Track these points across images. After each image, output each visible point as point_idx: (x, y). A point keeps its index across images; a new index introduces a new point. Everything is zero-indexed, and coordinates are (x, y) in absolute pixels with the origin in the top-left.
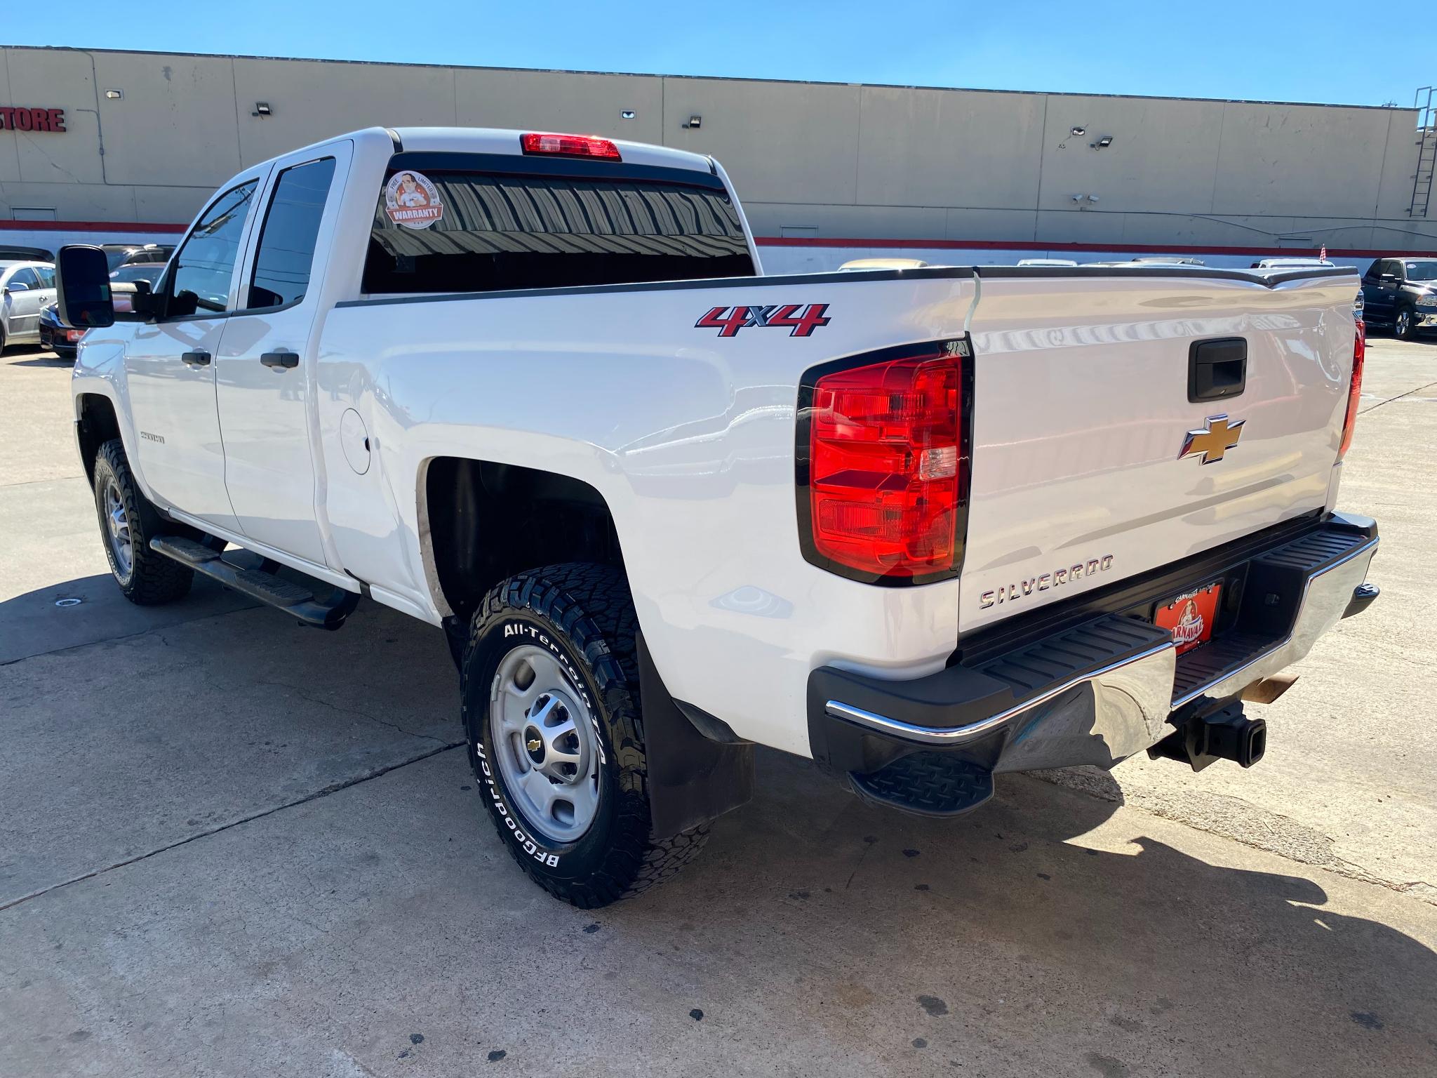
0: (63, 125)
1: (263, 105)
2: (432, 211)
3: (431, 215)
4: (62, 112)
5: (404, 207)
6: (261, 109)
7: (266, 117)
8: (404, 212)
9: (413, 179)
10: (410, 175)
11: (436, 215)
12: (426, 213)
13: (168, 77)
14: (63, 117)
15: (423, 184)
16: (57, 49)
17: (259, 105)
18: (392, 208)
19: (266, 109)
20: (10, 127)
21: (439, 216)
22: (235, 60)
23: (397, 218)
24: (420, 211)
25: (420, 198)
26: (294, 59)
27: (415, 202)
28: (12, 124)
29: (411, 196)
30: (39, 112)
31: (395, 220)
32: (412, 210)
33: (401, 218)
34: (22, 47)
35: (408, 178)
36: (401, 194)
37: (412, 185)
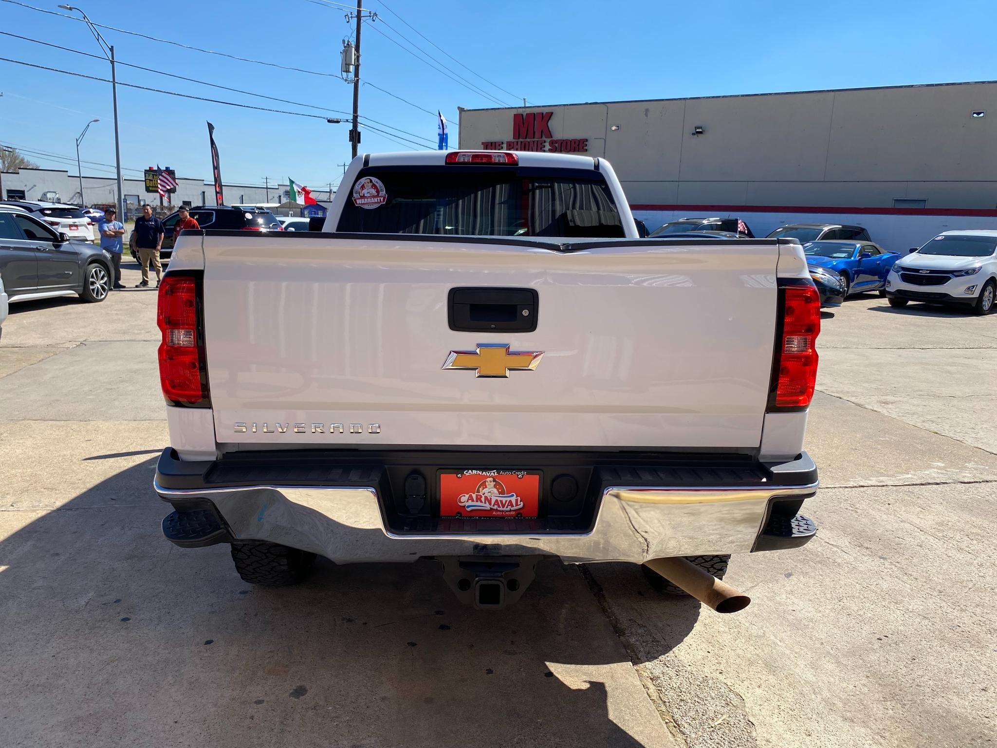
0: (586, 148)
1: (699, 128)
2: (380, 199)
3: (379, 201)
4: (587, 140)
5: (363, 197)
6: (698, 130)
7: (700, 135)
8: (363, 200)
9: (371, 181)
10: (370, 179)
11: (382, 201)
12: (376, 200)
13: (646, 115)
14: (587, 143)
15: (376, 184)
16: (591, 104)
17: (696, 128)
18: (356, 197)
19: (701, 130)
20: (560, 150)
21: (384, 201)
22: (687, 101)
23: (358, 203)
24: (372, 199)
25: (374, 192)
26: (723, 97)
27: (370, 194)
28: (561, 149)
29: (369, 191)
30: (574, 141)
31: (357, 204)
32: (368, 198)
33: (360, 203)
34: (573, 105)
35: (369, 180)
36: (363, 189)
37: (370, 184)
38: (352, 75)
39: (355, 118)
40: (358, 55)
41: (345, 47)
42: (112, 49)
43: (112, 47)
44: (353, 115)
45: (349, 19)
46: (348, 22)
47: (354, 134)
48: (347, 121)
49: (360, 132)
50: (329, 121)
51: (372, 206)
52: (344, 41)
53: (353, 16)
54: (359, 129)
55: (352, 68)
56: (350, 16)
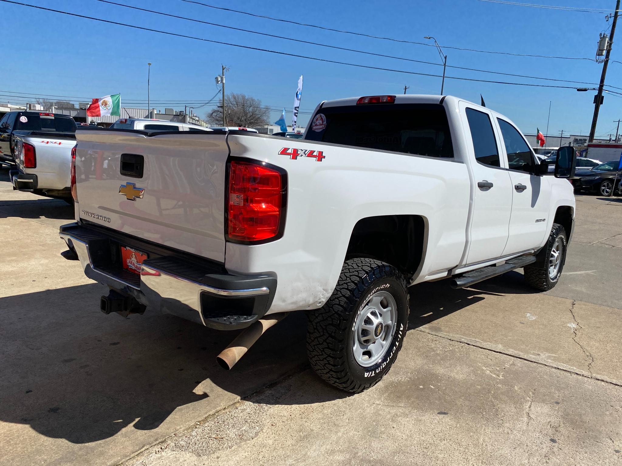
2: (323, 126)
8: (316, 127)
9: (321, 116)
15: (323, 118)
27: (320, 123)
37: (320, 118)
38: (603, 58)
39: (601, 86)
40: (611, 42)
41: (601, 38)
42: (446, 58)
43: (446, 56)
44: (600, 85)
45: (608, 19)
46: (607, 21)
47: (598, 98)
48: (594, 89)
49: (603, 97)
50: (578, 90)
51: (318, 131)
52: (601, 34)
53: (611, 16)
54: (603, 94)
55: (604, 53)
56: (609, 16)
